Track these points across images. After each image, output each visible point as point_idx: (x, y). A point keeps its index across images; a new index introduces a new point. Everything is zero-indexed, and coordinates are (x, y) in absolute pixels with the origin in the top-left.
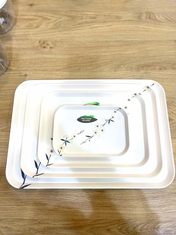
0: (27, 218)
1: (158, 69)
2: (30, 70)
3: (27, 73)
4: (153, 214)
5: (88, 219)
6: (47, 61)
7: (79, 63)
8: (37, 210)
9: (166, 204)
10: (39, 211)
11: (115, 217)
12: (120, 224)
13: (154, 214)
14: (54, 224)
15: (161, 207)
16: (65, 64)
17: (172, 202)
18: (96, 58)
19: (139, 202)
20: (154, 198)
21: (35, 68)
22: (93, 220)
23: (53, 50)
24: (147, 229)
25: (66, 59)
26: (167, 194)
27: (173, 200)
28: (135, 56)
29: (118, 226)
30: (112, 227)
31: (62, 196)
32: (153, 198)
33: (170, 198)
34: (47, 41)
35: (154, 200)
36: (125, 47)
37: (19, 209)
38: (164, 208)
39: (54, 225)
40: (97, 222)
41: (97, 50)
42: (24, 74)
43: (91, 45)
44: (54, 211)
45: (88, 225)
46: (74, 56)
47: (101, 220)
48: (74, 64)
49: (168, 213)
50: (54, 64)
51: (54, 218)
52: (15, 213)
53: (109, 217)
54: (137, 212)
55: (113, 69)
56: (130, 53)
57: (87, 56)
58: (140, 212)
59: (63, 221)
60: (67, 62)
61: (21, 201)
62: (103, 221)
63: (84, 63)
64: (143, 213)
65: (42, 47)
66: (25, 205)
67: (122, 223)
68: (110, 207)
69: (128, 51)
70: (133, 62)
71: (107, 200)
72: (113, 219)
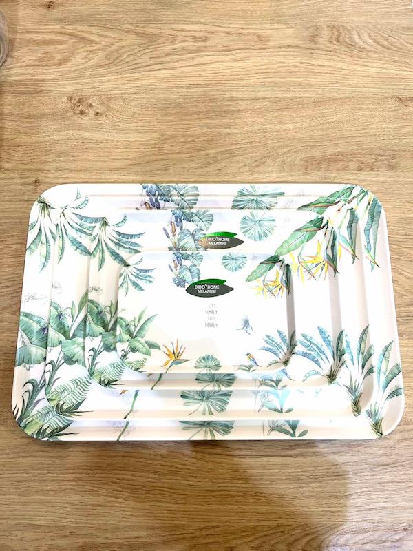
0: (44, 523)
1: (354, 170)
2: (47, 169)
3: (41, 176)
4: (334, 514)
5: (184, 525)
6: (87, 147)
7: (165, 154)
8: (67, 505)
9: (364, 490)
10: (70, 506)
12: (257, 536)
13: (336, 514)
14: (107, 536)
15: (353, 497)
16: (132, 155)
17: (377, 486)
18: (208, 141)
19: (303, 485)
20: (337, 477)
21: (58, 164)
22: (195, 528)
23: (102, 120)
25: (134, 142)
26: (367, 466)
27: (379, 481)
28: (299, 135)
29: (252, 541)
30: (239, 542)
31: (124, 472)
32: (336, 476)
33: (373, 475)
34: (88, 97)
35: (337, 481)
36: (276, 114)
37: (24, 503)
38: (358, 500)
40: (205, 533)
41: (209, 121)
42: (34, 179)
43: (196, 107)
44: (105, 506)
45: (184, 539)
46: (155, 134)
47: (214, 526)
48: (153, 155)
49: (368, 510)
50: (106, 154)
51: (105, 523)
52: (15, 510)
53: (232, 521)
54: (298, 508)
55: (248, 169)
56: (289, 130)
57: (184, 136)
58: (305, 509)
59: (127, 529)
60: (136, 150)
61: (28, 485)
62: (219, 529)
63: (178, 153)
64: (313, 510)
65: (77, 112)
66: (37, 493)
67: (262, 534)
68: (234, 496)
69: (284, 123)
70: (296, 151)
71: (228, 482)
72: (242, 525)
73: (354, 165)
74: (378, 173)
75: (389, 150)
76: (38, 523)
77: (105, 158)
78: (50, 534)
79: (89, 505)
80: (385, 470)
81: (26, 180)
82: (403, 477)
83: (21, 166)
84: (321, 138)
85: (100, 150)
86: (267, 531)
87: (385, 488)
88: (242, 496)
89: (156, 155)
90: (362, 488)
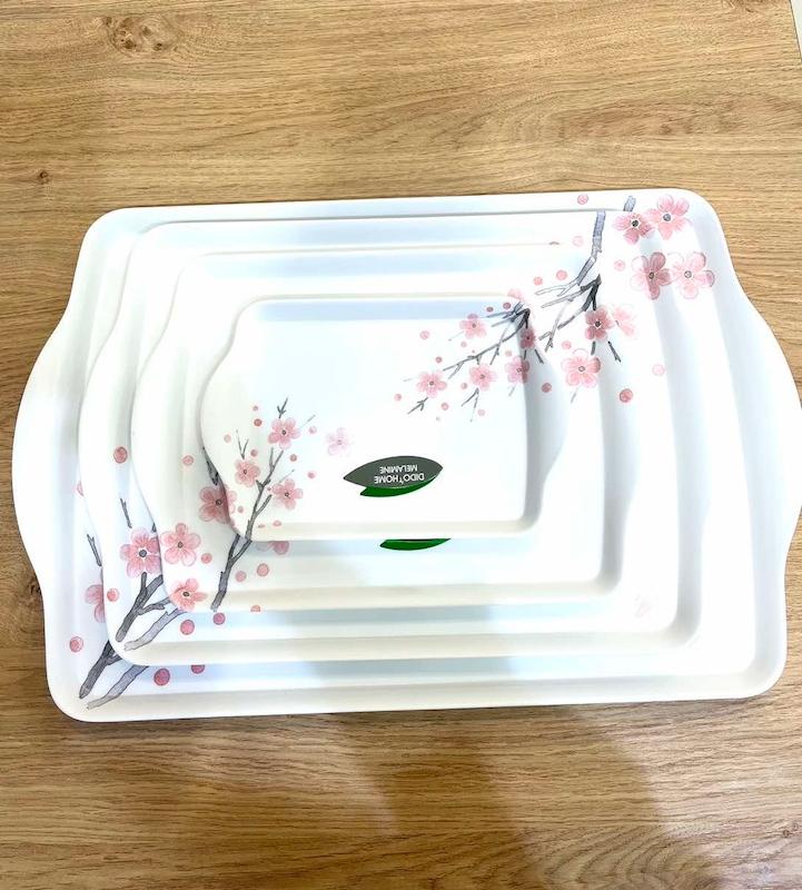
0: (54, 840)
1: (655, 133)
2: (62, 150)
3: (51, 165)
4: (639, 805)
5: (336, 837)
6: (139, 107)
7: (289, 116)
8: (99, 803)
9: (697, 754)
10: (105, 804)
11: (459, 825)
12: (485, 854)
13: (645, 805)
14: (179, 863)
15: (676, 769)
16: (226, 120)
17: (723, 746)
18: (371, 88)
19: (572, 748)
20: (641, 730)
21: (83, 142)
22: (359, 841)
23: (169, 57)
24: (613, 874)
25: (228, 96)
27: (728, 735)
28: (546, 72)
29: (475, 866)
30: (449, 868)
32: (640, 727)
33: (715, 725)
34: (141, 17)
35: (643, 738)
36: (501, 34)
37: (15, 801)
38: (687, 777)
39: (180, 867)
40: (378, 851)
41: (373, 53)
42: (37, 171)
43: (348, 26)
44: (177, 803)
45: (338, 864)
46: (268, 80)
48: (267, 118)
49: (709, 795)
50: (176, 120)
51: (177, 836)
53: (433, 825)
54: (566, 795)
55: (449, 138)
56: (527, 63)
57: (326, 80)
58: (580, 797)
59: (221, 849)
60: (235, 111)
61: (23, 764)
62: (406, 841)
63: (313, 114)
64: (594, 798)
65: (119, 43)
66: (41, 779)
67: (495, 851)
68: (437, 774)
69: (517, 52)
70: (541, 102)
71: (423, 747)
72: (452, 833)
73: (653, 124)
74: (701, 137)
75: (719, 93)
76: (43, 840)
77: (175, 128)
78: (65, 863)
79: (146, 801)
80: (740, 714)
81: (23, 173)
82: (776, 726)
83: (12, 148)
84: (588, 77)
85: (164, 112)
86: (503, 843)
87: (741, 750)
88: (453, 773)
89: (273, 118)
90: (692, 750)
